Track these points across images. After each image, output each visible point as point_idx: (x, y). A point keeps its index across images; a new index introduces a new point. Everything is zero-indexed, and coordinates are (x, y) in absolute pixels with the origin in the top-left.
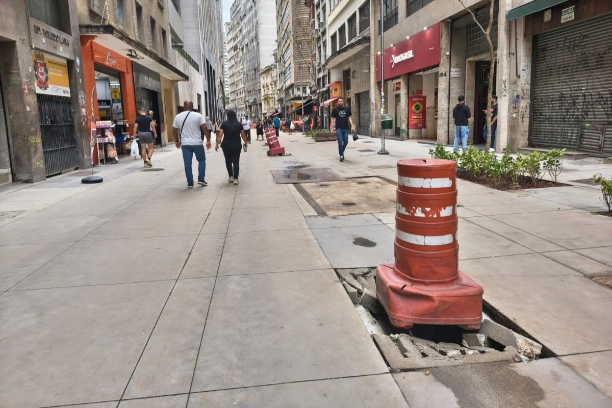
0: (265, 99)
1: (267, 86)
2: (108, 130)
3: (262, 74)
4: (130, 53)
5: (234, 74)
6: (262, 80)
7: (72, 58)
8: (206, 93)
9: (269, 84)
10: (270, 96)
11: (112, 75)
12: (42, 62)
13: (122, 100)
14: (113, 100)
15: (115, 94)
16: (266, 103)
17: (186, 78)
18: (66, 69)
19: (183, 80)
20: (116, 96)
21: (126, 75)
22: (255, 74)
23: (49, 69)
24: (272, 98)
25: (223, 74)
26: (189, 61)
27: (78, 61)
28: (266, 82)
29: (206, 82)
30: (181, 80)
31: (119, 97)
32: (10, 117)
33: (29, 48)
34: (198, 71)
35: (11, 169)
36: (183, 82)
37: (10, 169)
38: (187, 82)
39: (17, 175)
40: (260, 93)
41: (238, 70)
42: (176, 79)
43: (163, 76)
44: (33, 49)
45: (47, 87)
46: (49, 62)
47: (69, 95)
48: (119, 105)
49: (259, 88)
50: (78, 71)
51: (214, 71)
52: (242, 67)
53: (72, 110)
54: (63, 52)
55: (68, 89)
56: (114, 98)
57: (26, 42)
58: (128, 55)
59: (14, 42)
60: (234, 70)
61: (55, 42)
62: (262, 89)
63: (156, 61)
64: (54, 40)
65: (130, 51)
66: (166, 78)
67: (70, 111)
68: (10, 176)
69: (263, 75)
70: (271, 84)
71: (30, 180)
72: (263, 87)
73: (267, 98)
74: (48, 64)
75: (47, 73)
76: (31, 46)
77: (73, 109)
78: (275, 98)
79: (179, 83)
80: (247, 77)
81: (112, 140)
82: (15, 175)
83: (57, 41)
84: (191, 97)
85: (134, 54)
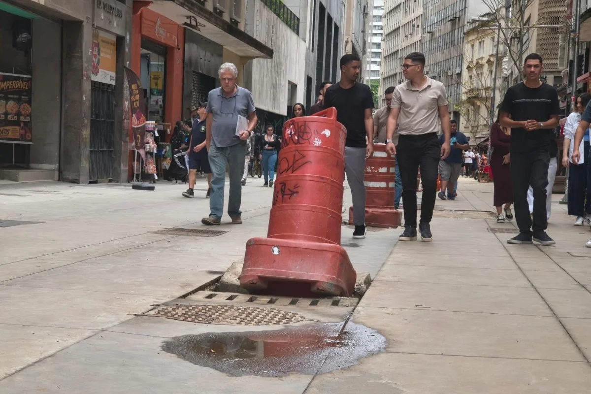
0: (471, 101)
1: (479, 66)
2: (149, 134)
3: (468, 34)
4: (188, 21)
5: (398, 29)
6: (467, 48)
7: (123, 35)
8: (309, 80)
9: (484, 61)
10: (483, 94)
11: (154, 51)
12: (96, 42)
13: (164, 92)
14: (151, 90)
15: (156, 81)
16: (471, 113)
17: (268, 52)
18: (114, 48)
19: (263, 57)
20: (156, 84)
21: (176, 51)
22: (453, 30)
23: (102, 49)
24: (486, 99)
25: (363, 32)
26: (278, 15)
27: (128, 37)
28: (476, 57)
29: (314, 56)
30: (258, 57)
31: (160, 86)
32: (65, 106)
33: (91, 26)
34: (298, 34)
35: (59, 166)
36: (262, 60)
37: (57, 165)
38: (269, 60)
39: (64, 173)
40: (459, 84)
41: (409, 18)
42: (249, 54)
43: (227, 50)
44: (94, 28)
45: (98, 72)
46: (103, 41)
47: (113, 83)
48: (160, 98)
49: (458, 71)
50: (127, 50)
51: (337, 28)
52: (420, 11)
53: (114, 103)
54: (117, 27)
55: (114, 75)
56: (153, 86)
57: (90, 20)
58: (186, 24)
59: (82, 22)
60: (400, 19)
61: (111, 15)
62: (465, 74)
63: (222, 29)
64: (111, 13)
65: (189, 17)
66: (233, 53)
67: (112, 103)
68: (57, 173)
69: (471, 38)
70: (489, 61)
71: (76, 180)
72: (468, 68)
73: (474, 99)
74: (101, 44)
75: (99, 55)
76: (93, 25)
77: (116, 102)
78: (493, 99)
79: (255, 61)
80: (431, 40)
81: (153, 148)
82: (62, 172)
83: (113, 14)
84: (275, 88)
85: (193, 23)
